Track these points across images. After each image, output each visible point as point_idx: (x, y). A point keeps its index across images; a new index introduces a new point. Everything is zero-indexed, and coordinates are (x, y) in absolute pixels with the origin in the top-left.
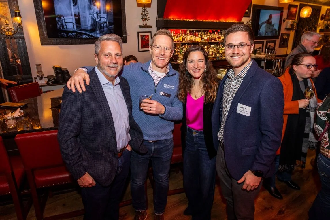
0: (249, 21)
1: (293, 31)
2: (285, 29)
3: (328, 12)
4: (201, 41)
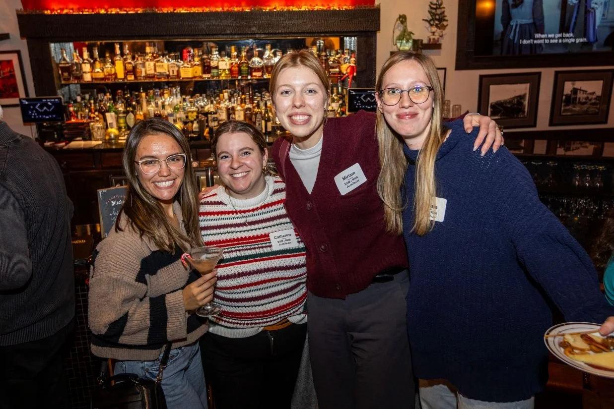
4: (204, 76)
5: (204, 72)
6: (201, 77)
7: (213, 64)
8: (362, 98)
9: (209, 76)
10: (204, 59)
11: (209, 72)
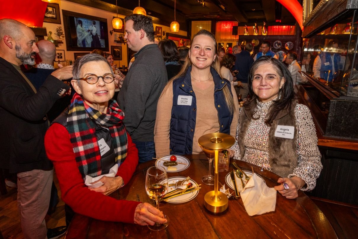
0: (59, 28)
1: (125, 44)
2: (115, 41)
3: (157, 29)
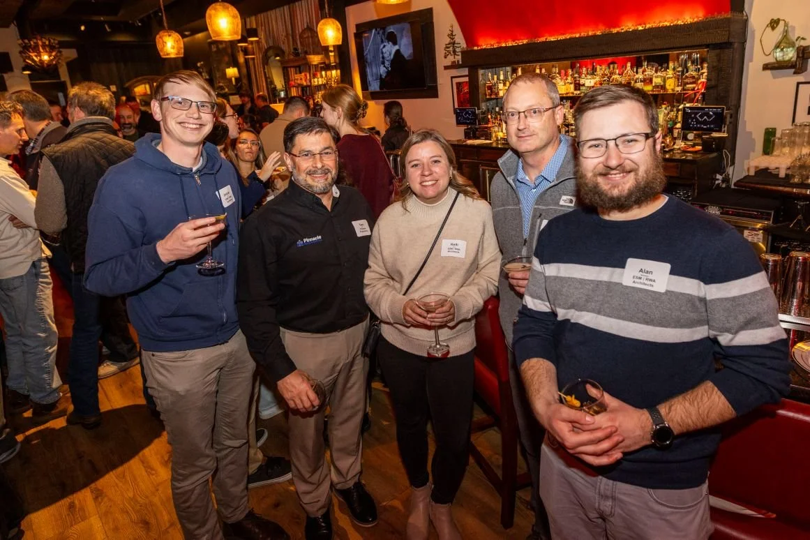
4: (575, 92)
5: (575, 89)
6: (573, 93)
7: (582, 81)
8: (697, 116)
9: (578, 92)
10: (575, 78)
11: (579, 90)
